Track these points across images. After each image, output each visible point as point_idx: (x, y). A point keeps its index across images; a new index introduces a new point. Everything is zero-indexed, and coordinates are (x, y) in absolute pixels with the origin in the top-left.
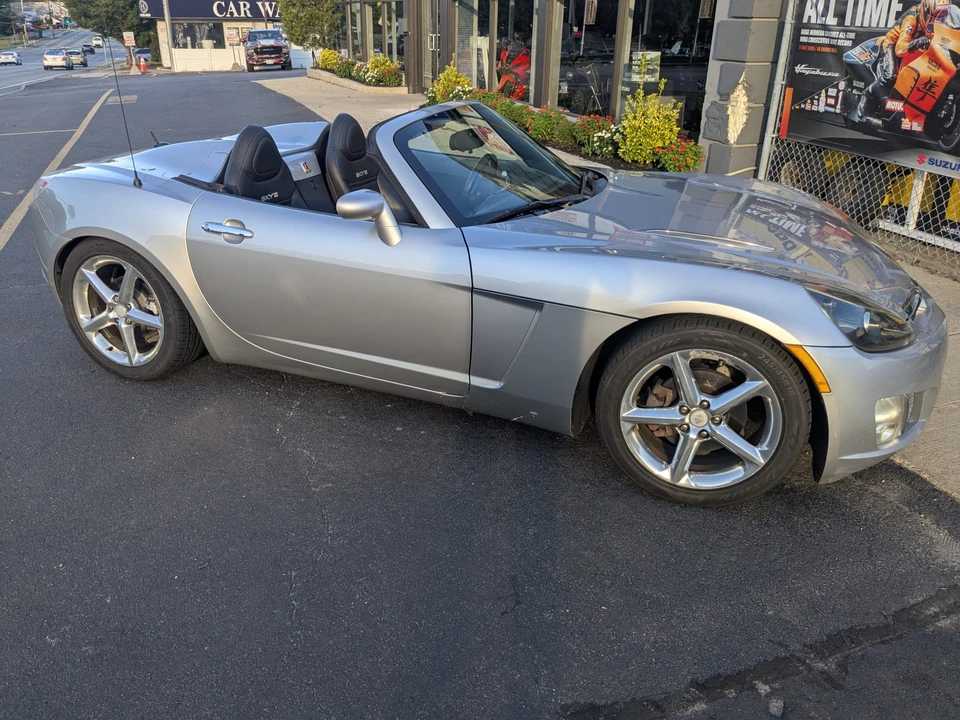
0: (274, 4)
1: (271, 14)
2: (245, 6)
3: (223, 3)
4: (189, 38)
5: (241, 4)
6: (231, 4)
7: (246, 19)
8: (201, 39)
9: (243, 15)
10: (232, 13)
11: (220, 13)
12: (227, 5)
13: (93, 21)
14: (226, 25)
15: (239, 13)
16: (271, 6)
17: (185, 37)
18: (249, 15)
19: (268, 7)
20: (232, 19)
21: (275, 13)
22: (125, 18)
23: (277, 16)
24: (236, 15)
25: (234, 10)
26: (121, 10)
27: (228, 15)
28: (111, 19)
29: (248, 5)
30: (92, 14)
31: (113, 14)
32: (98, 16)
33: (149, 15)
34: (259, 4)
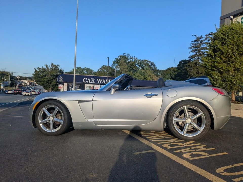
0: (102, 79)
1: (101, 82)
2: (93, 80)
3: (86, 79)
6: (89, 79)
7: (93, 84)
8: (77, 89)
9: (92, 82)
10: (89, 82)
11: (85, 81)
13: (42, 83)
14: (86, 85)
15: (91, 82)
16: (101, 80)
17: (72, 88)
18: (94, 82)
20: (89, 84)
21: (102, 82)
22: (52, 82)
23: (102, 83)
24: (90, 82)
25: (89, 81)
27: (87, 82)
28: (47, 82)
29: (94, 80)
30: (42, 80)
31: (49, 81)
32: (43, 81)
33: (62, 81)
34: (98, 79)
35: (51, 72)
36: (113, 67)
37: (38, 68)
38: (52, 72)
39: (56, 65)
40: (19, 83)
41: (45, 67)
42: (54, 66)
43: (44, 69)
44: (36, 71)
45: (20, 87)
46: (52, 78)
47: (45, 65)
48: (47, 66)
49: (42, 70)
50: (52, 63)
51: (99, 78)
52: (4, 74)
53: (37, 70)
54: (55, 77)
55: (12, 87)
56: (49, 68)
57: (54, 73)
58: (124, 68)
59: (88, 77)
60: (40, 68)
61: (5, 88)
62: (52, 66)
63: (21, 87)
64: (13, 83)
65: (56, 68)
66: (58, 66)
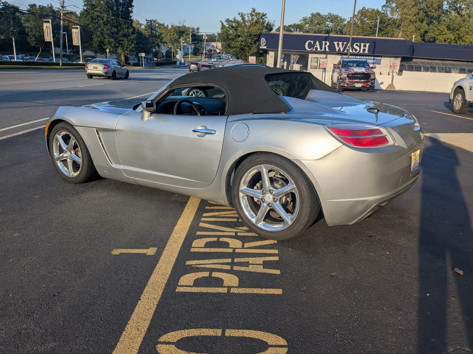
0: (345, 43)
1: (342, 49)
2: (326, 44)
3: (312, 42)
4: (286, 63)
5: (324, 42)
6: (317, 43)
7: (324, 52)
8: (293, 63)
9: (323, 50)
10: (316, 48)
11: (309, 48)
12: (315, 43)
13: (232, 50)
14: (311, 56)
15: (321, 49)
16: (343, 45)
17: (284, 61)
18: (327, 50)
19: (341, 45)
20: (317, 52)
21: (344, 49)
22: (250, 49)
23: (346, 51)
24: (319, 49)
25: (318, 47)
26: (249, 44)
27: (314, 50)
28: (242, 49)
29: (328, 43)
30: (233, 46)
31: (244, 46)
32: (236, 47)
33: (265, 47)
34: (336, 43)
35: (249, 28)
36: (384, 10)
37: (228, 21)
38: (251, 29)
39: (259, 14)
40: (208, 48)
41: (239, 19)
42: (257, 14)
43: (237, 22)
44: (223, 27)
45: (209, 57)
46: (250, 41)
47: (239, 14)
48: (242, 16)
49: (234, 25)
50: (253, 9)
51: (339, 39)
52: (183, 32)
53: (225, 24)
54: (255, 39)
55: (196, 55)
56: (247, 19)
57: (255, 30)
58: (406, 14)
59: (315, 39)
60: (230, 19)
61: (183, 58)
62: (252, 15)
63: (211, 55)
64: (197, 49)
65: (259, 19)
66: (264, 15)
